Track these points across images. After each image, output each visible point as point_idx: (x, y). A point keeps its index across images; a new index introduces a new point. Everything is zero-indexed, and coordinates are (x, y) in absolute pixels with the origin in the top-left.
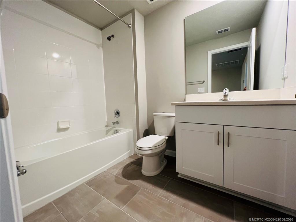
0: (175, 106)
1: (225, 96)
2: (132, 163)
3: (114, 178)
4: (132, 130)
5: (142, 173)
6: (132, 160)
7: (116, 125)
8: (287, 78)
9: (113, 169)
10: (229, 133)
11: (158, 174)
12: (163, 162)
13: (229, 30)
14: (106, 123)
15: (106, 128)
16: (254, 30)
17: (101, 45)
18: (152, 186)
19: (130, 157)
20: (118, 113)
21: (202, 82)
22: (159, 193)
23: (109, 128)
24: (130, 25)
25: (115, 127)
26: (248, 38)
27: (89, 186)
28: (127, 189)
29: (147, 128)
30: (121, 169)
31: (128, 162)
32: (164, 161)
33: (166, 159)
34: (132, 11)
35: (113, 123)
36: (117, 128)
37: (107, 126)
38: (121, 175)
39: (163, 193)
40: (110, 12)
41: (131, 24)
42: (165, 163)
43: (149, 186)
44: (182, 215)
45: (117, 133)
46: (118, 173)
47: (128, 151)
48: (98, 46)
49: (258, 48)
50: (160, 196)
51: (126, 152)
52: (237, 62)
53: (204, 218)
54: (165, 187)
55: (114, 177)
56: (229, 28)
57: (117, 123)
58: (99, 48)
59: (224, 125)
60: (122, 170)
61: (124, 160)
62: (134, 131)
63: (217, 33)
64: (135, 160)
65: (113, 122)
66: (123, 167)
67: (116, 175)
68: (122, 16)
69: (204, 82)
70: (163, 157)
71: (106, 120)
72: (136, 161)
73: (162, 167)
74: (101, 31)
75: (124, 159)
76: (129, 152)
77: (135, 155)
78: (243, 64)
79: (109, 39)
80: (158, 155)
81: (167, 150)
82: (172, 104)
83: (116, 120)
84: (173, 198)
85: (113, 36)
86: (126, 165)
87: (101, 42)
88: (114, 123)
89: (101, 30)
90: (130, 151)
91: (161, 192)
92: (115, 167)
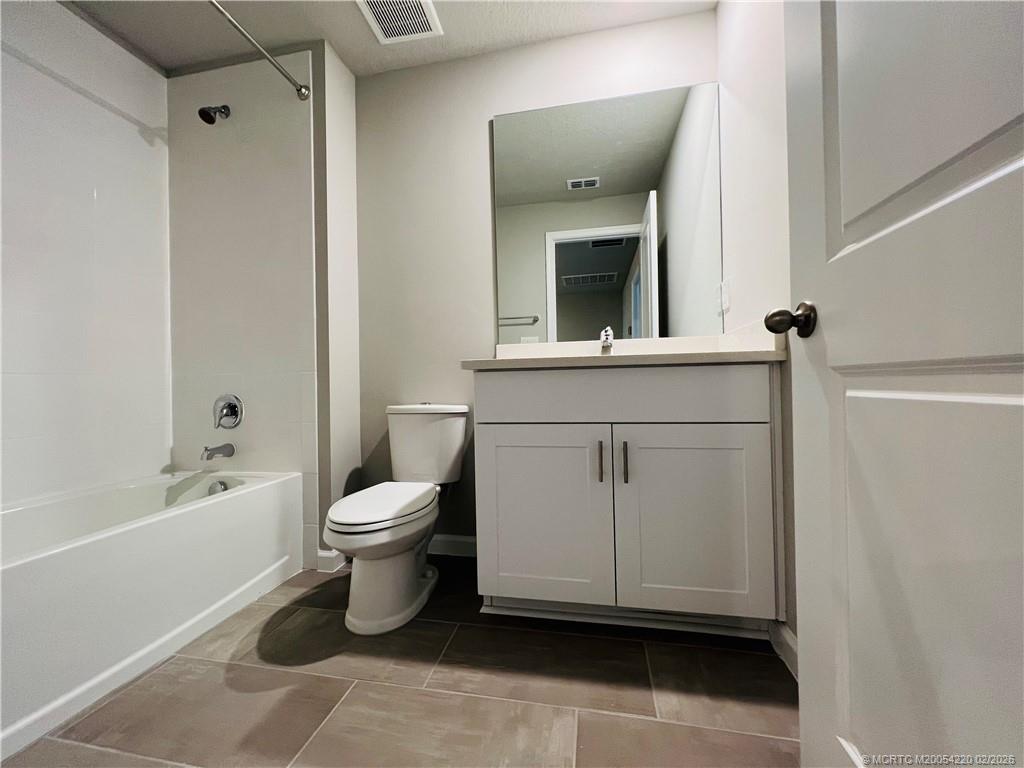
0: (472, 371)
1: (606, 348)
2: (300, 603)
3: (221, 676)
4: (300, 474)
5: (348, 631)
6: (298, 592)
7: (219, 459)
8: (728, 310)
9: (213, 640)
10: (625, 444)
11: (412, 620)
12: (424, 576)
13: (597, 185)
14: (169, 456)
15: (169, 476)
16: (653, 194)
17: (166, 133)
18: (396, 664)
19: (289, 583)
20: (233, 410)
21: (531, 321)
22: (426, 678)
23: (180, 476)
24: (303, 90)
25: (217, 471)
26: (640, 215)
27: (83, 741)
28: (290, 699)
29: (360, 465)
30: (253, 632)
31: (282, 602)
32: (430, 574)
33: (433, 567)
34: (316, 47)
35: (206, 455)
36: (223, 474)
37: (170, 469)
38: (255, 656)
39: (440, 676)
40: (230, 21)
41: (307, 88)
42: (432, 576)
43: (384, 668)
44: (512, 725)
45: (226, 489)
46: (237, 651)
47: (282, 557)
48: (147, 133)
49: (661, 239)
50: (430, 687)
51: (268, 566)
52: (613, 275)
53: (577, 709)
54: (444, 655)
55: (222, 672)
56: (597, 178)
57: (228, 451)
58: (151, 143)
59: (612, 423)
60: (256, 636)
61: (262, 598)
62: (305, 475)
63: (570, 188)
64: (315, 591)
65: (211, 447)
66: (262, 626)
67: (231, 660)
68: (277, 50)
69: (536, 320)
70: (423, 559)
71: (170, 443)
72: (313, 594)
73: (424, 596)
74: (166, 80)
75: (260, 595)
76: (283, 564)
77: (310, 572)
78: (627, 284)
79: (207, 116)
80: (412, 549)
81: (437, 537)
82: (466, 365)
83: (222, 437)
84: (474, 681)
85: (225, 111)
86: (275, 615)
87: (164, 122)
88: (211, 453)
89: (168, 77)
90: (286, 558)
91: (431, 677)
92: (220, 632)
